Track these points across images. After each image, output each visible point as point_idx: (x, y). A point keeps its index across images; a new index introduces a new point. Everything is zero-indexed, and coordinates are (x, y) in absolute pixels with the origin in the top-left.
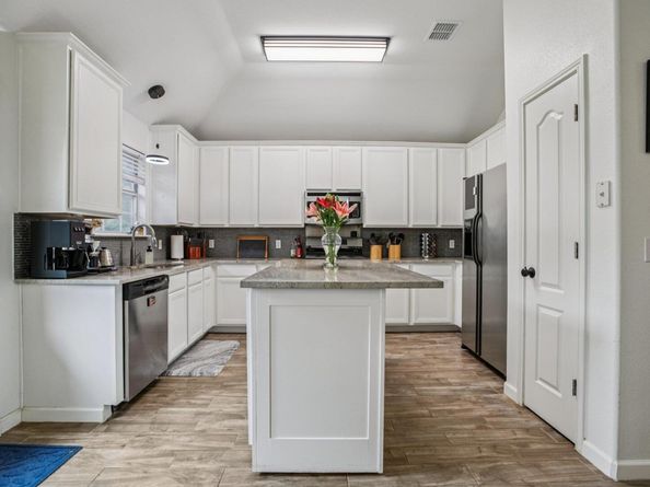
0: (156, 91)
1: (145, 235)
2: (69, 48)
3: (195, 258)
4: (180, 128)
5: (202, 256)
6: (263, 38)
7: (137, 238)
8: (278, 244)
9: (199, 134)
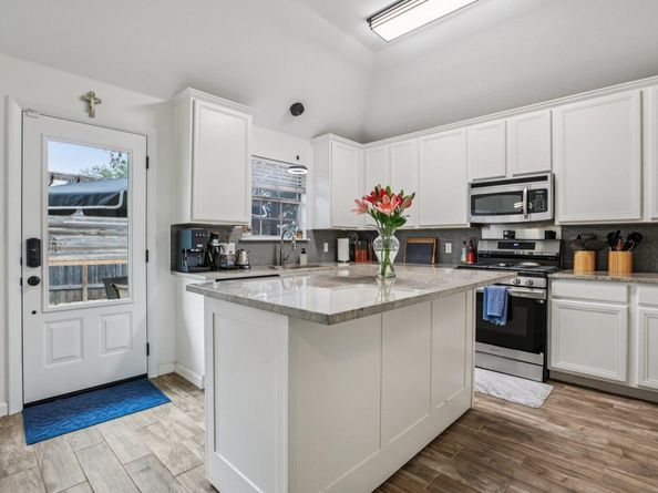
0: (297, 109)
1: (305, 238)
2: (192, 99)
3: (360, 260)
4: (331, 136)
5: (368, 259)
6: (369, 20)
7: (285, 242)
8: (448, 248)
9: (364, 138)
